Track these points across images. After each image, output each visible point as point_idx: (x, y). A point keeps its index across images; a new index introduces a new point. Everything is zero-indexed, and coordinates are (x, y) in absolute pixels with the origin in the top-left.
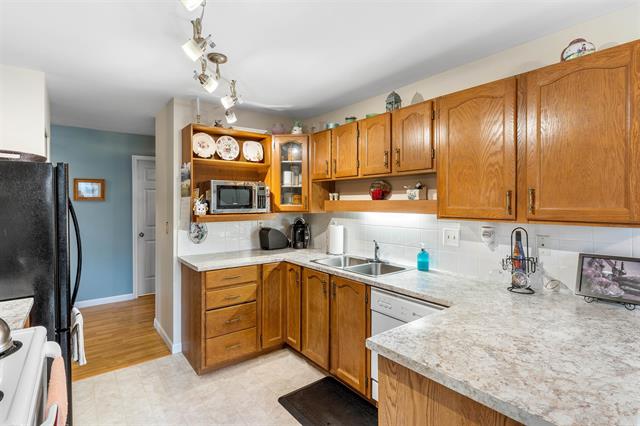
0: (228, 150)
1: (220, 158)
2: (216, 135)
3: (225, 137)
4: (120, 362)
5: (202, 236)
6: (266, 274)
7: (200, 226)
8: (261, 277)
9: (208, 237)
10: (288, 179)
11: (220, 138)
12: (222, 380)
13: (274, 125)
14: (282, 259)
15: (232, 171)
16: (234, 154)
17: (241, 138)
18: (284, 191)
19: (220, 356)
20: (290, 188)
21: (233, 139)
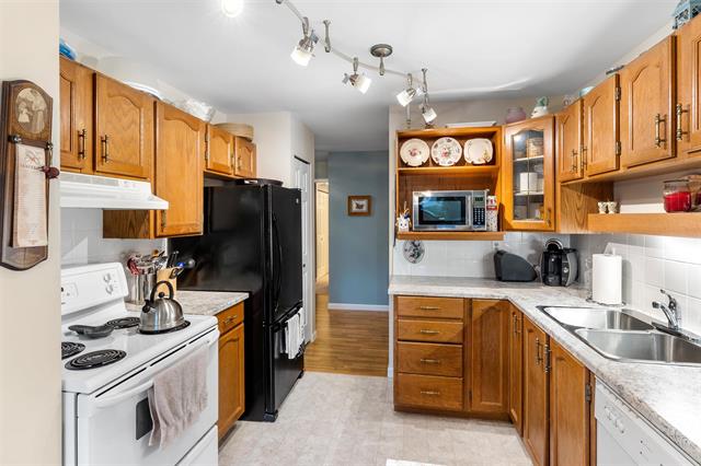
0: (447, 154)
1: (438, 165)
2: (431, 139)
3: (444, 139)
4: (346, 367)
5: (419, 255)
6: (477, 312)
7: (416, 243)
8: (471, 316)
9: (425, 257)
10: (526, 184)
11: (438, 142)
12: (413, 427)
13: (509, 111)
14: (502, 296)
15: (455, 179)
16: (455, 158)
17: (462, 137)
18: (517, 201)
19: (415, 399)
20: (526, 197)
21: (453, 140)
